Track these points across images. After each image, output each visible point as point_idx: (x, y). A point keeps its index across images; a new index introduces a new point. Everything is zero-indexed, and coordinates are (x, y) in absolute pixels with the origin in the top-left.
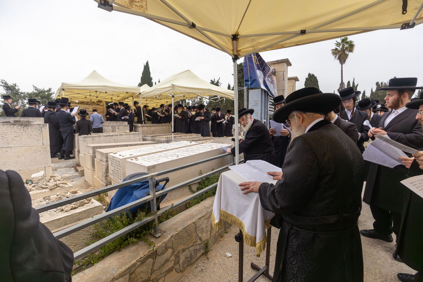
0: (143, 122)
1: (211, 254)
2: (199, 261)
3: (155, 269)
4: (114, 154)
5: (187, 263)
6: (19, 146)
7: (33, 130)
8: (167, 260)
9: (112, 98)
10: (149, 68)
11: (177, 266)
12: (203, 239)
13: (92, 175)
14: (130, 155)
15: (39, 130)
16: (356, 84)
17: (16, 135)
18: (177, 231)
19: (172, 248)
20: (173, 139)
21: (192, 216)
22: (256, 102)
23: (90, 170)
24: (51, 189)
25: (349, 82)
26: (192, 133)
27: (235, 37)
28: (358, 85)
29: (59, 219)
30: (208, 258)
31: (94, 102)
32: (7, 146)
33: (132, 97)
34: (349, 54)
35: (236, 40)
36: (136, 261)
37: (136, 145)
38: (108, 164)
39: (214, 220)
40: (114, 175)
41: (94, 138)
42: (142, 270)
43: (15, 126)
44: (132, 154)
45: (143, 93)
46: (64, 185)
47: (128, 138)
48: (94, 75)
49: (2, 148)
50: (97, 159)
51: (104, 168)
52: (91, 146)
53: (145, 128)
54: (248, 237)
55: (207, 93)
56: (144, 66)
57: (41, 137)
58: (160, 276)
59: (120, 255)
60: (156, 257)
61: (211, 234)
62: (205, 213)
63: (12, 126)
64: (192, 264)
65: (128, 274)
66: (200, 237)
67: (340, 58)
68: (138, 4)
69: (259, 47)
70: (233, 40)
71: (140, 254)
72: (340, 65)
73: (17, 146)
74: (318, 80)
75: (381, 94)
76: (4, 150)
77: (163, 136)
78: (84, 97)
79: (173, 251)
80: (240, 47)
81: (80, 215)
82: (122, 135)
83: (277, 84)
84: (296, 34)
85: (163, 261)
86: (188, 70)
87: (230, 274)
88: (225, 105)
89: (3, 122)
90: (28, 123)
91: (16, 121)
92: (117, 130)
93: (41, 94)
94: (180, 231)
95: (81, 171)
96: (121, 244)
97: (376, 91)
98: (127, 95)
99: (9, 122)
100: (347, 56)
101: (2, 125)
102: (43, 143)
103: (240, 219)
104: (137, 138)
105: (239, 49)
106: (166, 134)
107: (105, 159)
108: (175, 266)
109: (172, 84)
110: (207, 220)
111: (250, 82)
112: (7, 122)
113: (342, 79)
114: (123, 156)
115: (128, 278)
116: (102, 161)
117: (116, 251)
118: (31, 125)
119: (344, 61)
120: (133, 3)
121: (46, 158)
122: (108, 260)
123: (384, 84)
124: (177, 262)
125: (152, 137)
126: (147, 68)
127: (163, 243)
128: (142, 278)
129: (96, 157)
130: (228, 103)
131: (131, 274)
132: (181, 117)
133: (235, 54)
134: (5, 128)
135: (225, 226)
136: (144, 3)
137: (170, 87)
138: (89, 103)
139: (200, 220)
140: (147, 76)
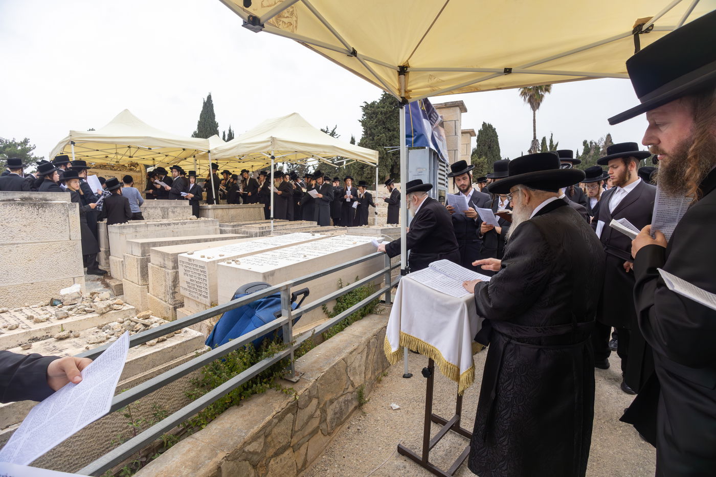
0: (215, 201)
1: (367, 408)
2: (351, 417)
3: (296, 429)
4: (189, 254)
5: (336, 420)
6: (30, 241)
7: (54, 213)
8: (311, 417)
9: (153, 159)
10: (212, 106)
11: (324, 426)
12: (356, 385)
13: (141, 292)
14: (220, 256)
15: (63, 214)
16: (554, 143)
17: (25, 223)
18: (322, 372)
19: (318, 398)
20: (272, 229)
21: (339, 351)
22: (419, 170)
23: (136, 284)
24: (102, 314)
25: (544, 139)
26: (301, 220)
27: (403, 70)
28: (557, 144)
29: (145, 358)
30: (364, 413)
31: (124, 165)
32: (11, 242)
33: (194, 157)
34: (545, 95)
35: (404, 75)
36: (271, 418)
37: (214, 240)
38: (177, 273)
39: (389, 348)
40: (190, 291)
41: (138, 229)
42: (279, 431)
43: (24, 208)
44: (222, 254)
45: (215, 152)
46: (120, 307)
47: (195, 229)
48: (125, 117)
49: (3, 245)
50: (152, 264)
51: (170, 279)
52: (138, 243)
53: (219, 212)
54: (449, 366)
55: (328, 153)
56: (204, 103)
57: (67, 227)
58: (303, 440)
59: (242, 411)
60: (297, 412)
61: (365, 378)
62: (358, 344)
63: (19, 207)
64: (342, 423)
65: (263, 437)
66: (352, 381)
67: (532, 100)
68: (286, 20)
69: (440, 87)
70: (399, 75)
71: (275, 408)
72: (532, 112)
73: (28, 241)
74: (498, 134)
75: (590, 159)
76: (6, 248)
77: (253, 225)
78: (104, 156)
79: (318, 403)
80: (410, 86)
81: (174, 350)
82: (185, 223)
83: (446, 141)
84: (498, 73)
85: (306, 418)
86: (295, 113)
87: (402, 432)
88: (345, 171)
89: (4, 201)
90: (44, 202)
91: (24, 198)
92: (171, 214)
93: (8, 149)
94: (327, 371)
95: (115, 286)
96: (240, 395)
97: (583, 154)
98: (184, 154)
99: (13, 200)
100: (542, 98)
101: (3, 205)
102: (70, 236)
103: (432, 343)
104: (211, 228)
105: (409, 88)
106: (257, 222)
107: (170, 264)
108: (321, 425)
109: (271, 137)
110: (360, 355)
111: (413, 139)
112: (9, 200)
113: (535, 134)
114: (208, 258)
115: (263, 443)
116: (165, 267)
117: (233, 405)
118: (50, 205)
119: (537, 105)
120: (280, 19)
121: (75, 262)
122: (226, 418)
123: (594, 144)
124: (323, 420)
125: (234, 226)
126: (208, 106)
127: (306, 390)
128: (280, 442)
129: (150, 262)
130: (352, 168)
131: (266, 437)
132: (281, 192)
133: (403, 96)
134: (7, 211)
135: (383, 365)
136: (294, 18)
137: (268, 141)
138: (115, 168)
139: (351, 355)
140: (210, 120)
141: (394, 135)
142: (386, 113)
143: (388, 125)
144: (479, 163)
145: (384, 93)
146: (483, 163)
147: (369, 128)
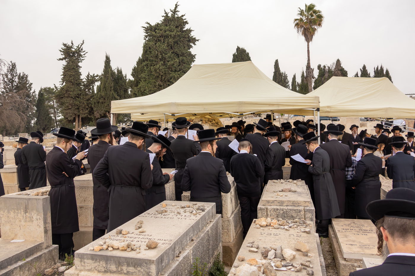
34: (317, 29)
67: (306, 33)
100: (314, 31)
141: (183, 60)
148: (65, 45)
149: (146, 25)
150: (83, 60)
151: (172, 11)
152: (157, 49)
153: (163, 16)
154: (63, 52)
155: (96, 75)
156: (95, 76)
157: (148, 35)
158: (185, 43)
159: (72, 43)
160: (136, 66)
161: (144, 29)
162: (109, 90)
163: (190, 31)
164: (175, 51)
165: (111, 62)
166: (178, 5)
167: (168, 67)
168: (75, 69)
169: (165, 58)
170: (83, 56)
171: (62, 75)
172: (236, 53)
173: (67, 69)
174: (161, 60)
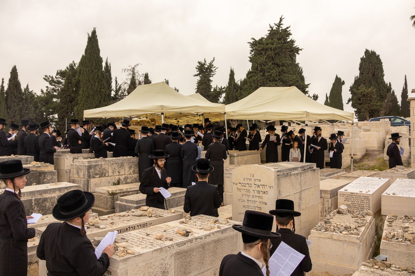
10: (97, 41)
51: (330, 204)
53: (240, 158)
107: (328, 196)
126: (93, 42)
140: (95, 55)
141: (283, 70)
142: (275, 49)
143: (277, 61)
144: (367, 93)
145: (270, 29)
146: (372, 93)
147: (260, 64)
148: (199, 63)
149: (252, 41)
150: (214, 74)
151: (276, 25)
152: (257, 62)
153: (269, 31)
154: (198, 69)
155: (224, 87)
156: (222, 88)
157: (254, 50)
158: (287, 54)
159: (205, 61)
160: (246, 77)
161: (250, 44)
162: (231, 100)
163: (292, 42)
164: (276, 62)
165: (235, 75)
166: (283, 19)
167: (266, 77)
168: (206, 83)
169: (264, 70)
170: (214, 71)
171: (196, 89)
172: (365, 57)
173: (200, 84)
174: (261, 71)
